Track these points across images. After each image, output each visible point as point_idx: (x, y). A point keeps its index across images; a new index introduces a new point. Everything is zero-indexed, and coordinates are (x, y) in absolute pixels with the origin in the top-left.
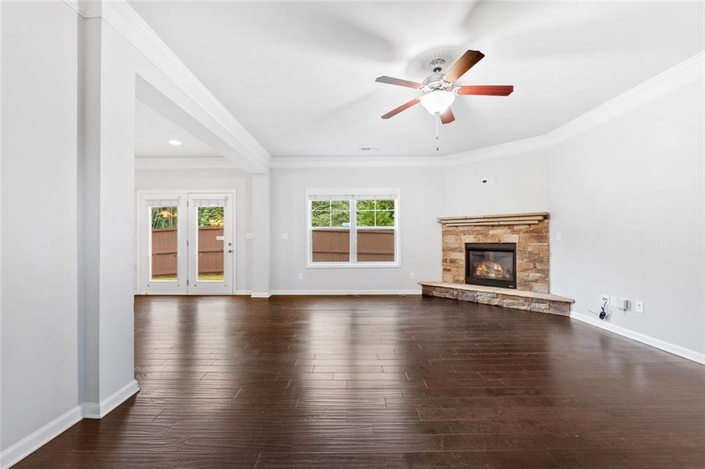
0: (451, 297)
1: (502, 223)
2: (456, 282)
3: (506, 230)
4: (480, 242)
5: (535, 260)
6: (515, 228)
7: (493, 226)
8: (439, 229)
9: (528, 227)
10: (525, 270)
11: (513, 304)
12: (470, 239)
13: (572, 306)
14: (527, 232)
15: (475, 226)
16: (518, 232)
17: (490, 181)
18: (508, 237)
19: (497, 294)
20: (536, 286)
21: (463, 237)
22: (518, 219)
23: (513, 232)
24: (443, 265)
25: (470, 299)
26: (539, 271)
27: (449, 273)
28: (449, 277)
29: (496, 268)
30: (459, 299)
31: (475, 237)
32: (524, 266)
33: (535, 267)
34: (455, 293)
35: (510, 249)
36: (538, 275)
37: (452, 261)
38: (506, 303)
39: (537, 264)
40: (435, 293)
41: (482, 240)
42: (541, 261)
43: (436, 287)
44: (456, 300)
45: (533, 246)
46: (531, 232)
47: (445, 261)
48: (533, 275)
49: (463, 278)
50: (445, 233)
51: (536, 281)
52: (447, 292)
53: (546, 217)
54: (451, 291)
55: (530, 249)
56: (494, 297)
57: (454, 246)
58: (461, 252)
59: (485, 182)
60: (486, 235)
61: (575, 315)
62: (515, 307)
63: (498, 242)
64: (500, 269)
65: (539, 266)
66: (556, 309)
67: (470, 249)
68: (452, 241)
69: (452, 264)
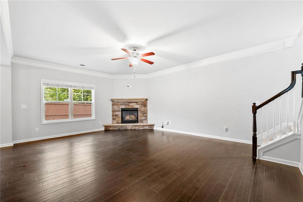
0: (117, 129)
1: (134, 101)
2: (118, 123)
3: (135, 104)
5: (144, 113)
6: (138, 103)
7: (131, 102)
8: (111, 103)
10: (141, 117)
11: (139, 128)
12: (123, 107)
13: (154, 126)
14: (141, 104)
15: (125, 102)
16: (139, 104)
17: (130, 86)
18: (136, 106)
19: (134, 125)
20: (144, 121)
21: (120, 106)
24: (112, 117)
25: (124, 129)
26: (145, 117)
27: (115, 120)
28: (115, 121)
29: (132, 117)
30: (120, 129)
31: (125, 106)
32: (141, 115)
33: (144, 115)
34: (119, 127)
35: (136, 110)
36: (145, 118)
37: (116, 115)
38: (137, 128)
39: (144, 114)
40: (110, 129)
41: (127, 107)
42: (145, 113)
43: (111, 126)
44: (119, 130)
45: (143, 109)
46: (143, 104)
47: (113, 115)
48: (143, 118)
49: (120, 122)
50: (113, 105)
51: (144, 120)
52: (116, 127)
53: (147, 100)
54: (117, 127)
55: (142, 110)
56: (133, 127)
57: (117, 110)
58: (120, 112)
59: (128, 86)
60: (129, 105)
61: (155, 128)
62: (139, 129)
63: (133, 108)
65: (145, 115)
66: (150, 127)
67: (123, 110)
68: (116, 107)
69: (116, 117)
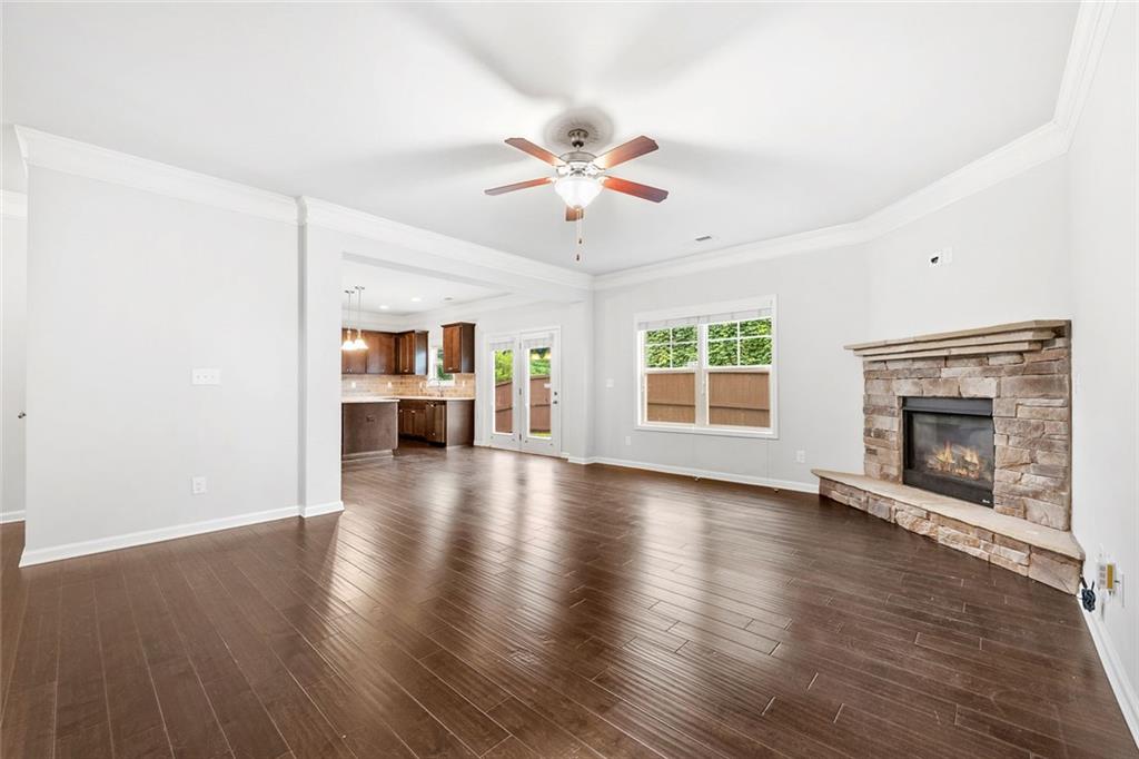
0: (857, 507)
1: (955, 352)
2: (885, 477)
3: (971, 367)
4: (925, 395)
5: (1034, 442)
6: (993, 361)
7: (946, 358)
8: (857, 366)
9: (1016, 358)
10: (1012, 466)
11: (954, 539)
12: (906, 388)
14: (1013, 373)
15: (914, 359)
16: (997, 370)
17: (945, 257)
18: (976, 385)
19: (929, 513)
20: (1037, 508)
21: (896, 384)
22: (980, 340)
23: (988, 372)
24: (865, 442)
25: (884, 516)
26: (1043, 471)
27: (875, 459)
28: (874, 467)
29: (968, 457)
30: (870, 512)
31: (915, 384)
32: (1013, 455)
33: (1034, 461)
34: (863, 499)
36: (1041, 479)
37: (880, 434)
38: (944, 535)
39: (1039, 453)
40: (835, 495)
41: (929, 390)
42: (1044, 443)
44: (864, 514)
45: (1030, 406)
46: (1024, 371)
47: (867, 432)
48: (1031, 480)
49: (895, 470)
50: (869, 375)
51: (1036, 495)
52: (851, 495)
54: (857, 494)
55: (1023, 413)
56: (922, 518)
57: (882, 403)
58: (893, 415)
59: (933, 260)
60: (935, 381)
62: (959, 547)
63: (956, 395)
65: (1043, 458)
66: (1044, 568)
67: (909, 409)
68: (879, 391)
69: (879, 440)
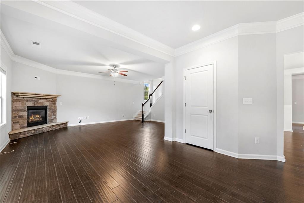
0: (31, 135)
2: (22, 127)
3: (45, 101)
4: (35, 106)
5: (53, 111)
6: (48, 100)
7: (41, 98)
9: (51, 100)
10: (51, 116)
12: (30, 104)
14: (52, 102)
15: (33, 98)
17: (39, 78)
18: (47, 104)
20: (53, 121)
21: (27, 103)
23: (47, 101)
24: (12, 121)
27: (18, 124)
30: (35, 134)
31: (33, 103)
32: (51, 114)
33: (53, 114)
34: (33, 132)
35: (45, 108)
36: (54, 116)
37: (20, 117)
39: (54, 113)
40: (21, 136)
41: (36, 105)
42: (54, 112)
43: (21, 132)
47: (14, 117)
49: (26, 125)
51: (53, 119)
52: (29, 133)
54: (31, 131)
55: (52, 108)
56: (50, 128)
57: (21, 108)
58: (26, 111)
59: (36, 78)
60: (37, 102)
62: (56, 129)
63: (42, 105)
64: (38, 117)
66: (65, 125)
67: (29, 109)
68: (19, 105)
